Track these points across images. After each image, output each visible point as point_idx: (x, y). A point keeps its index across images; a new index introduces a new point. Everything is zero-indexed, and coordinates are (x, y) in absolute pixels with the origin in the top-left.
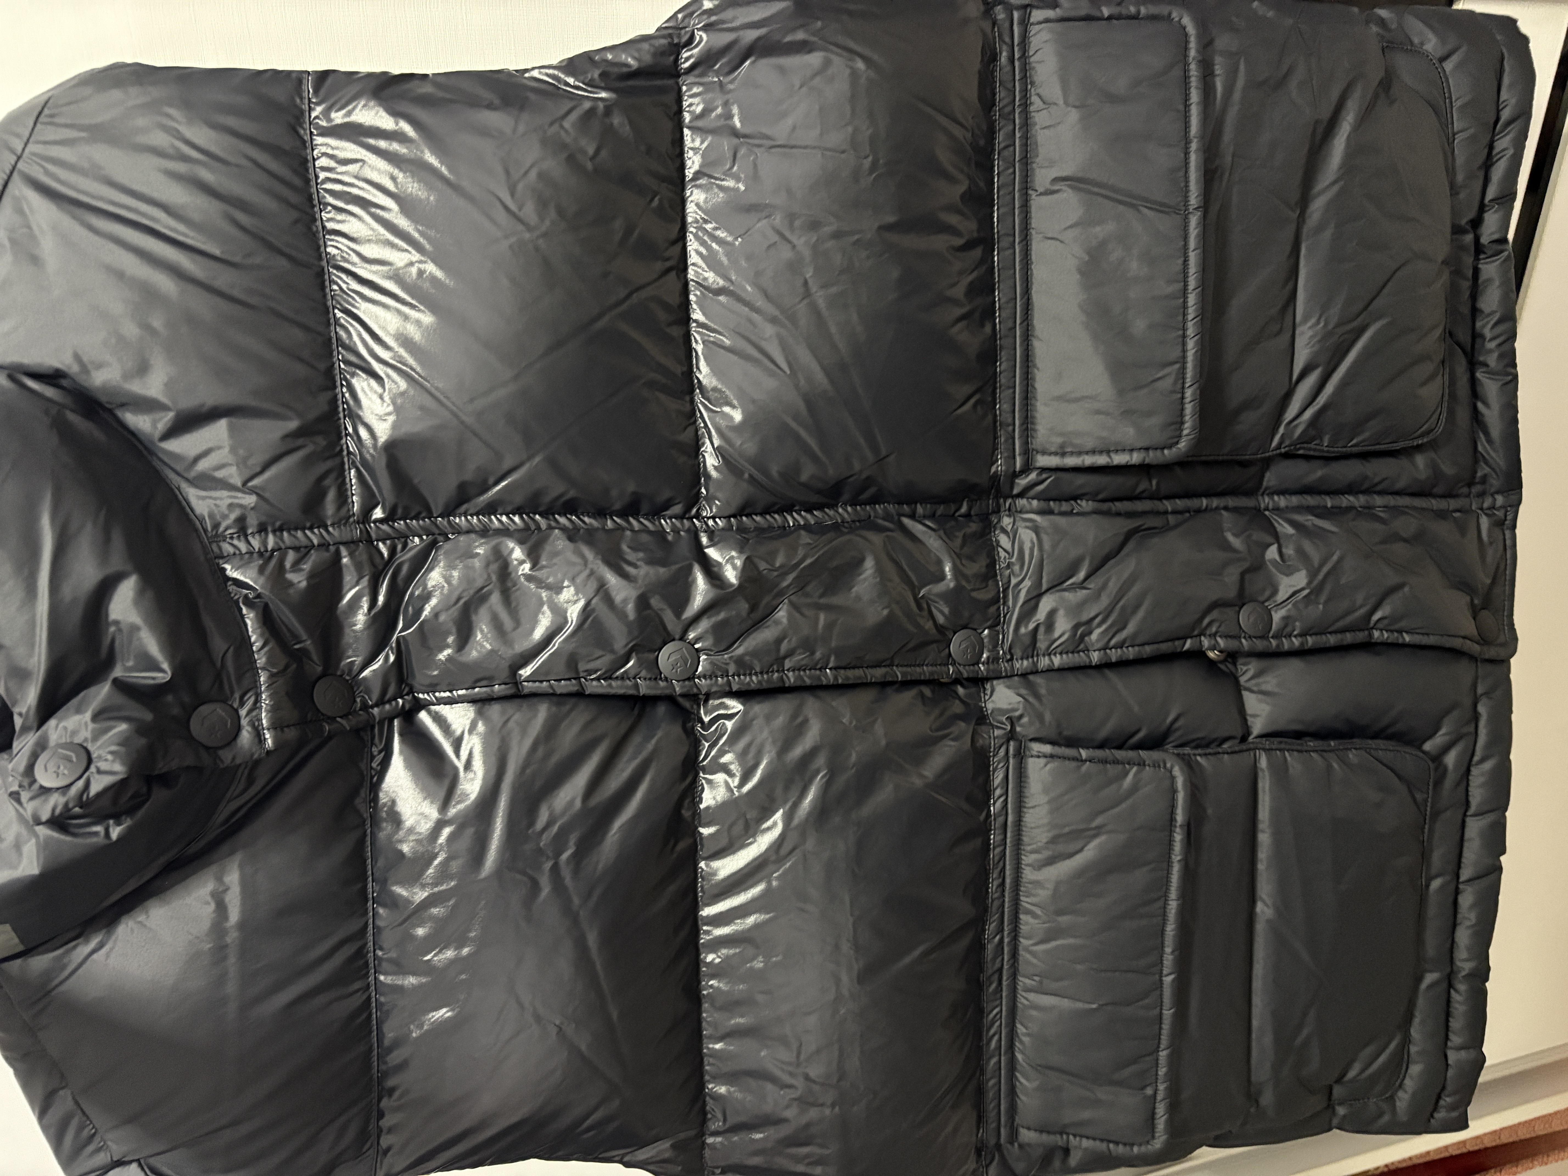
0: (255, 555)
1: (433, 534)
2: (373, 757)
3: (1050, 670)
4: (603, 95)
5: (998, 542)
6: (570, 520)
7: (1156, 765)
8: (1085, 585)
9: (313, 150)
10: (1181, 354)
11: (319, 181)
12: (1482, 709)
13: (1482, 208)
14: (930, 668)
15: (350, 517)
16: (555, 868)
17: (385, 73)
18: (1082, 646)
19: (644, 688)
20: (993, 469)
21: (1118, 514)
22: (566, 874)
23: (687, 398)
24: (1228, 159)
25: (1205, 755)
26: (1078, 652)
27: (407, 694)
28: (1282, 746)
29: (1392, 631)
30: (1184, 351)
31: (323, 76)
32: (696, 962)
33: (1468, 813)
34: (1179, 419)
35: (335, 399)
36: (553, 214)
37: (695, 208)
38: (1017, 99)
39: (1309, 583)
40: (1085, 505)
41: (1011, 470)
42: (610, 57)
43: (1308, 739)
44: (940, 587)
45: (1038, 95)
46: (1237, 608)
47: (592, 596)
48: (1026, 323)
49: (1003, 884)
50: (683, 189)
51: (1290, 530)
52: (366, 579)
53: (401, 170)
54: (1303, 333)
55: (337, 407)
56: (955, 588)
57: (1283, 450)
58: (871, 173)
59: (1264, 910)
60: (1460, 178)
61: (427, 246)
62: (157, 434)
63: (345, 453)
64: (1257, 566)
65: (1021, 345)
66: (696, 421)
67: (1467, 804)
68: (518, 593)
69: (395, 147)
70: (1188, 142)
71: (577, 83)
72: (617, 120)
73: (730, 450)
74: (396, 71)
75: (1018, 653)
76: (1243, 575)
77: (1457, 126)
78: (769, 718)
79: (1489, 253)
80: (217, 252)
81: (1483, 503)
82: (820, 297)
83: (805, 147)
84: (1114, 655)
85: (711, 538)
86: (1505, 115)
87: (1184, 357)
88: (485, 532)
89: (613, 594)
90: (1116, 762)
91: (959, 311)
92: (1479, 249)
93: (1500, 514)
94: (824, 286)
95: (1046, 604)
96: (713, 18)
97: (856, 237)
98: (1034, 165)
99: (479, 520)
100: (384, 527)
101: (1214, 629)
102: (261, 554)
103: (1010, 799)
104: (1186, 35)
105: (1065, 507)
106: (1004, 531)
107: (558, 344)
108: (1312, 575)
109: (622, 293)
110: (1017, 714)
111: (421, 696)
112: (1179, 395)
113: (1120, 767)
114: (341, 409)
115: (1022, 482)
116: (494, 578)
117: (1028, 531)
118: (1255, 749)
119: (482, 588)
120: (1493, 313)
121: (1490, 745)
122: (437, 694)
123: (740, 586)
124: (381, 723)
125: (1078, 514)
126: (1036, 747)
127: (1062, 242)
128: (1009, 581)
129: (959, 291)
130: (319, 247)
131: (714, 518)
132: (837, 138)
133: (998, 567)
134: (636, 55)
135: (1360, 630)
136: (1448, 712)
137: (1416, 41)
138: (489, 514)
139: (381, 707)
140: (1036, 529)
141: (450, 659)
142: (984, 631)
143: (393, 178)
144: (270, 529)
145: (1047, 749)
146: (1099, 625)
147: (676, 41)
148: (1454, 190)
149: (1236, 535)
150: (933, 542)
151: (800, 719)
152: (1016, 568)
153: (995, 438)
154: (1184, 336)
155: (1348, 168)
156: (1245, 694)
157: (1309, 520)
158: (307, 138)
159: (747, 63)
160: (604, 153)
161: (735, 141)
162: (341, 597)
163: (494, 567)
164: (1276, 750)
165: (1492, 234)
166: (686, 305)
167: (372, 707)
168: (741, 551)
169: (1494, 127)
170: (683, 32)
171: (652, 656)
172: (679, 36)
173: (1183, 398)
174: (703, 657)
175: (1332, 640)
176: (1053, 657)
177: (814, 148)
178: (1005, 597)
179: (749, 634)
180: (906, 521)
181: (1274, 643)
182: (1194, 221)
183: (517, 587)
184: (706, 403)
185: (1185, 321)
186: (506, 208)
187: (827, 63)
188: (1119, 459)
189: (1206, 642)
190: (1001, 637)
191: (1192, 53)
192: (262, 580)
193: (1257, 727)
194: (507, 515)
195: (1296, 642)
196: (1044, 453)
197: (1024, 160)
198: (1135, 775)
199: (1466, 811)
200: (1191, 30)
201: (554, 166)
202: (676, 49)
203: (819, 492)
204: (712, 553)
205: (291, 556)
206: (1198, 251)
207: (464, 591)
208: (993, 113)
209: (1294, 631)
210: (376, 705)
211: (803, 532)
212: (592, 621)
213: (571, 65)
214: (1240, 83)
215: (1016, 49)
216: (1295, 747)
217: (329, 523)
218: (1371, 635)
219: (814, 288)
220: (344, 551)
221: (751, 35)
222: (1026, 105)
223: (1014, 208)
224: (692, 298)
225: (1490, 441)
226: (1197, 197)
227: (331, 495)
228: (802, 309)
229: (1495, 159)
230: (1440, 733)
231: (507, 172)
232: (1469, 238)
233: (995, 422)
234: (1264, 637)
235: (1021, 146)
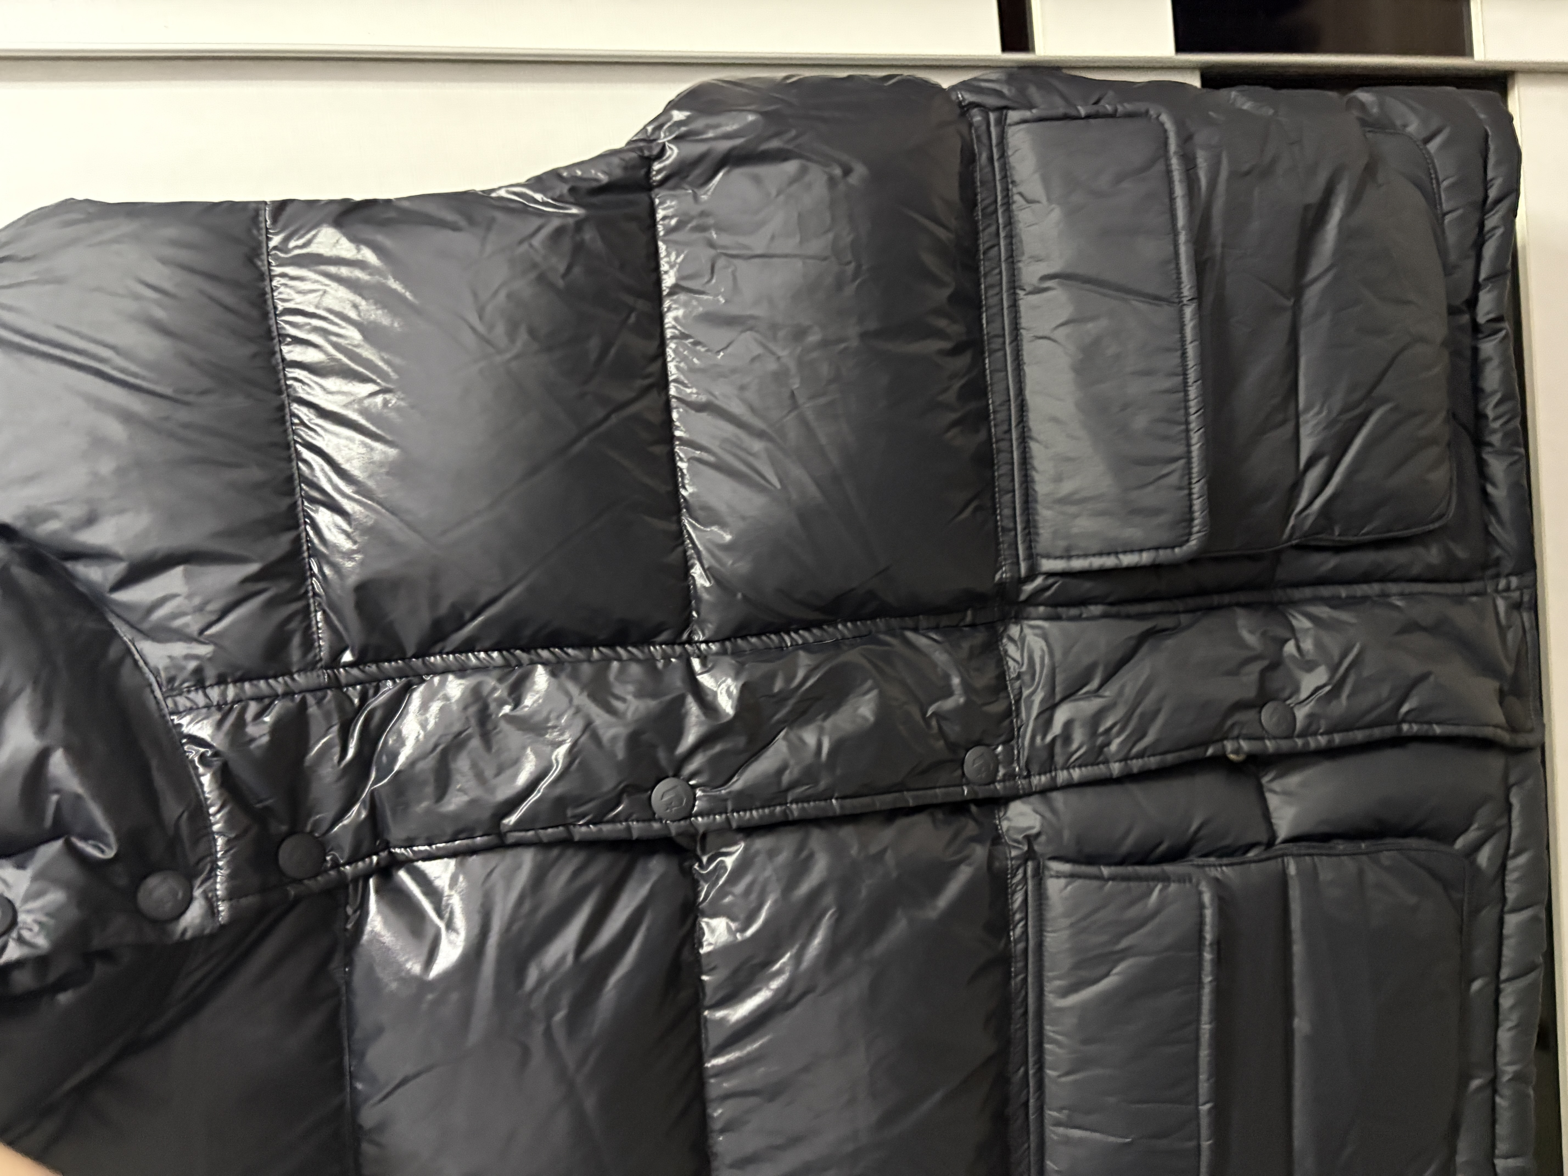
0: (213, 709)
1: (407, 677)
2: (347, 918)
3: (1070, 786)
4: (574, 211)
5: (1006, 651)
6: (553, 653)
7: (1182, 879)
8: (1101, 692)
9: (271, 281)
10: (1186, 449)
11: (278, 312)
12: (1515, 800)
13: (1477, 287)
14: (943, 790)
15: (317, 662)
16: (548, 1032)
17: (346, 201)
18: (1101, 758)
19: (637, 828)
20: (997, 577)
21: (1128, 617)
22: (560, 1035)
23: (674, 518)
24: (1218, 250)
25: (1231, 865)
26: (1098, 764)
27: (383, 850)
28: (1311, 851)
29: (1421, 723)
30: (1189, 445)
31: (281, 206)
32: (704, 1119)
33: (1506, 909)
34: (1188, 516)
35: (298, 538)
36: (523, 336)
37: (673, 323)
38: (999, 198)
39: (1331, 678)
40: (1096, 610)
41: (1016, 576)
42: (579, 173)
43: (1335, 841)
44: (949, 704)
45: (1021, 194)
46: (1258, 709)
47: (578, 735)
48: (1021, 426)
49: (1026, 1013)
50: (661, 304)
51: (1306, 624)
52: (335, 729)
53: (363, 298)
54: (1307, 422)
55: (301, 546)
56: (967, 703)
57: (1294, 542)
58: (854, 279)
59: (1301, 1025)
60: (1453, 257)
61: (392, 374)
62: (108, 585)
63: (311, 594)
64: (1276, 664)
65: (1018, 447)
66: (684, 542)
67: (1504, 900)
68: (500, 736)
69: (358, 274)
70: (1175, 233)
71: (546, 199)
72: (589, 235)
73: (722, 569)
74: (358, 197)
75: (1035, 768)
76: (1263, 672)
77: (1446, 207)
78: (772, 854)
79: (1487, 333)
80: (169, 391)
81: (1497, 585)
82: (808, 408)
83: (786, 256)
84: (1136, 765)
85: (704, 664)
86: (1493, 193)
87: (1189, 452)
88: (461, 671)
89: (601, 732)
90: (1139, 878)
91: (954, 416)
92: (1476, 328)
93: (1516, 595)
94: (812, 397)
95: (1061, 716)
96: (683, 129)
97: (843, 346)
98: (1021, 265)
99: (455, 658)
100: (355, 672)
101: (1236, 732)
102: (219, 707)
103: (1030, 923)
104: (1165, 131)
105: (1074, 611)
106: (1011, 639)
107: (534, 470)
108: (1334, 669)
109: (600, 413)
110: (1034, 831)
111: (398, 850)
112: (1186, 492)
113: (1145, 884)
114: (305, 547)
115: (1029, 588)
116: (473, 721)
117: (1037, 639)
118: (1282, 856)
119: (460, 733)
120: (1494, 393)
121: (1525, 835)
122: (415, 848)
123: (736, 715)
124: (355, 880)
125: (1088, 619)
126: (1056, 866)
127: (1054, 341)
128: (1021, 693)
129: (950, 396)
130: (279, 381)
131: (706, 642)
132: (818, 245)
133: (1007, 678)
134: (606, 169)
135: (1387, 724)
136: (1479, 806)
137: (1398, 123)
138: (467, 652)
139: (354, 865)
140: (1045, 637)
141: (428, 811)
142: (997, 748)
143: (355, 306)
144: (229, 680)
145: (1066, 867)
146: (1119, 734)
147: (646, 153)
148: (1448, 270)
149: (1252, 632)
150: (940, 657)
151: (805, 854)
152: (1027, 678)
153: (998, 544)
154: (1187, 431)
155: (1341, 254)
156: (1268, 796)
157: (1323, 611)
158: (265, 269)
159: (720, 175)
160: (577, 270)
161: (712, 252)
162: (306, 749)
163: (472, 710)
164: (1305, 855)
165: (1488, 313)
166: (669, 423)
167: (344, 865)
168: (736, 678)
169: (1483, 207)
170: (654, 144)
171: (645, 796)
172: (650, 149)
173: (1190, 494)
174: (699, 793)
175: (1360, 736)
176: (1072, 771)
177: (795, 256)
178: (1018, 709)
179: (748, 766)
180: (910, 635)
181: (1300, 742)
182: (1188, 312)
183: (498, 730)
184: (694, 522)
185: (1187, 414)
186: (473, 329)
187: (803, 171)
188: (1128, 560)
189: (1229, 746)
190: (1016, 752)
191: (1173, 147)
192: (221, 735)
193: (1283, 832)
194: (486, 651)
195: (1323, 740)
196: (1048, 556)
197: (1011, 260)
198: (1161, 891)
199: (1504, 905)
200: (1169, 125)
201: (524, 286)
202: (648, 161)
203: (817, 609)
204: (706, 680)
205: (253, 708)
206: (1196, 343)
207: (441, 737)
208: (975, 214)
209: (1319, 729)
210: (349, 863)
211: (802, 653)
212: (580, 763)
213: (538, 183)
214: (1224, 174)
215: (995, 150)
216: (1324, 852)
217: (294, 669)
218: (1400, 730)
219: (801, 400)
220: (310, 699)
221: (725, 145)
222: (1008, 204)
223: (1002, 309)
224: (675, 415)
225: (1500, 521)
226: (1191, 288)
227: (296, 640)
228: (790, 420)
229: (1487, 237)
230: (1473, 828)
231: (475, 295)
232: (1465, 318)
233: (997, 527)
234: (1289, 737)
235: (1006, 246)
